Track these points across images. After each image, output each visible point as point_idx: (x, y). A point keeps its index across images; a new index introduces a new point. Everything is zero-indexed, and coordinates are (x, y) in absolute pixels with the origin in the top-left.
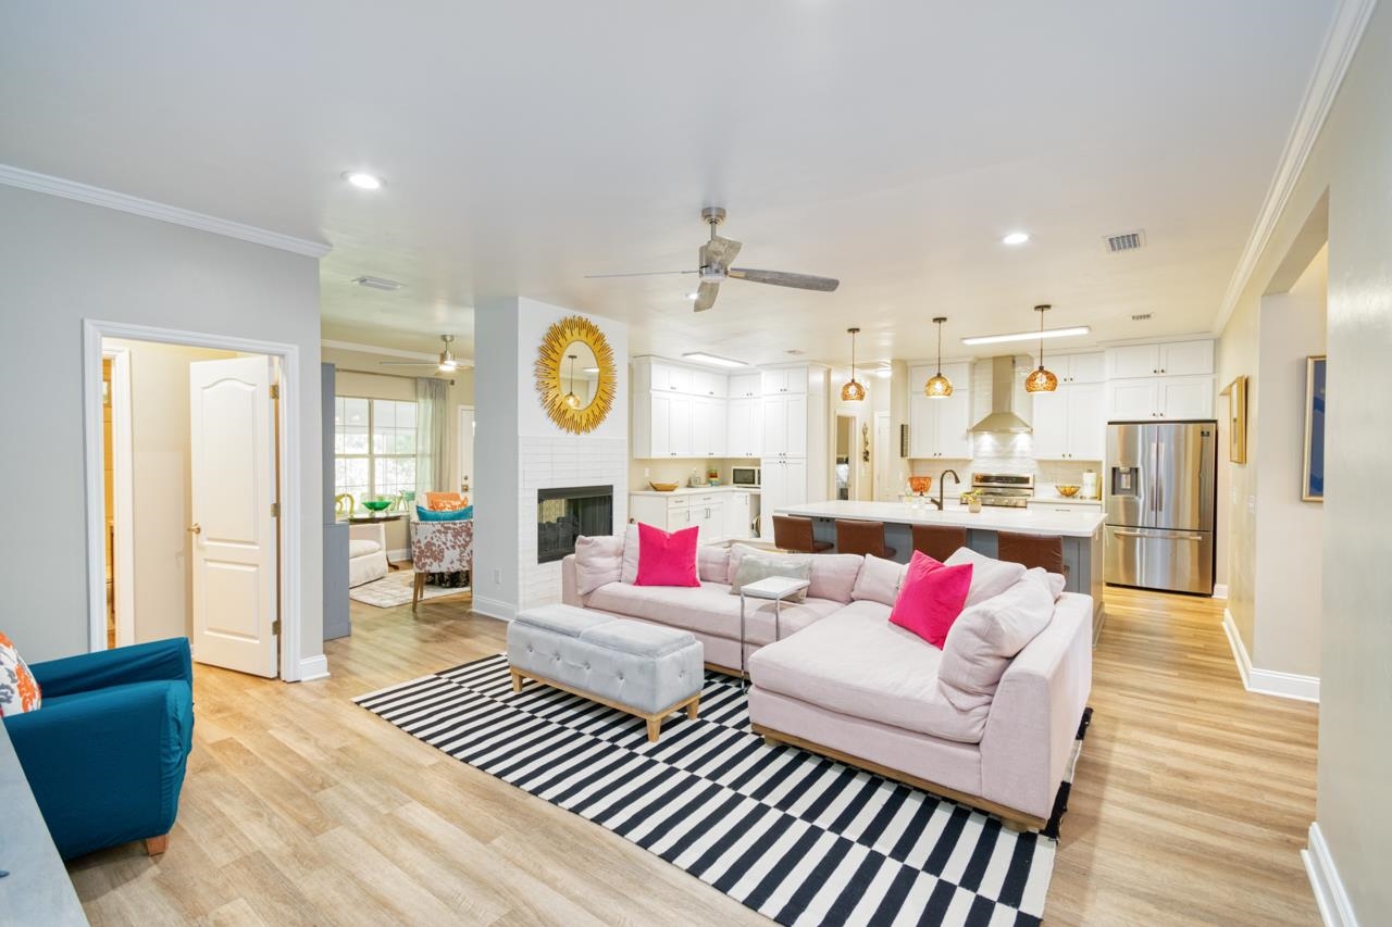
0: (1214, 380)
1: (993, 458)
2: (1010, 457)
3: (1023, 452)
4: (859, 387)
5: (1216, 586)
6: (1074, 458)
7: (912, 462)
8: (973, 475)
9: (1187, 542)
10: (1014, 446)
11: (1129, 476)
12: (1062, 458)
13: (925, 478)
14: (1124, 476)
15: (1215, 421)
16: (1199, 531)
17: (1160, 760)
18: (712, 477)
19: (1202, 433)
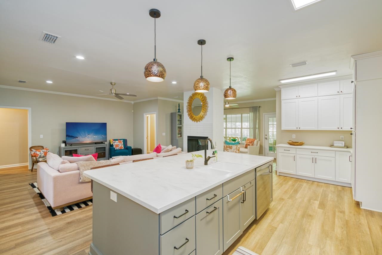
17: (24, 214)
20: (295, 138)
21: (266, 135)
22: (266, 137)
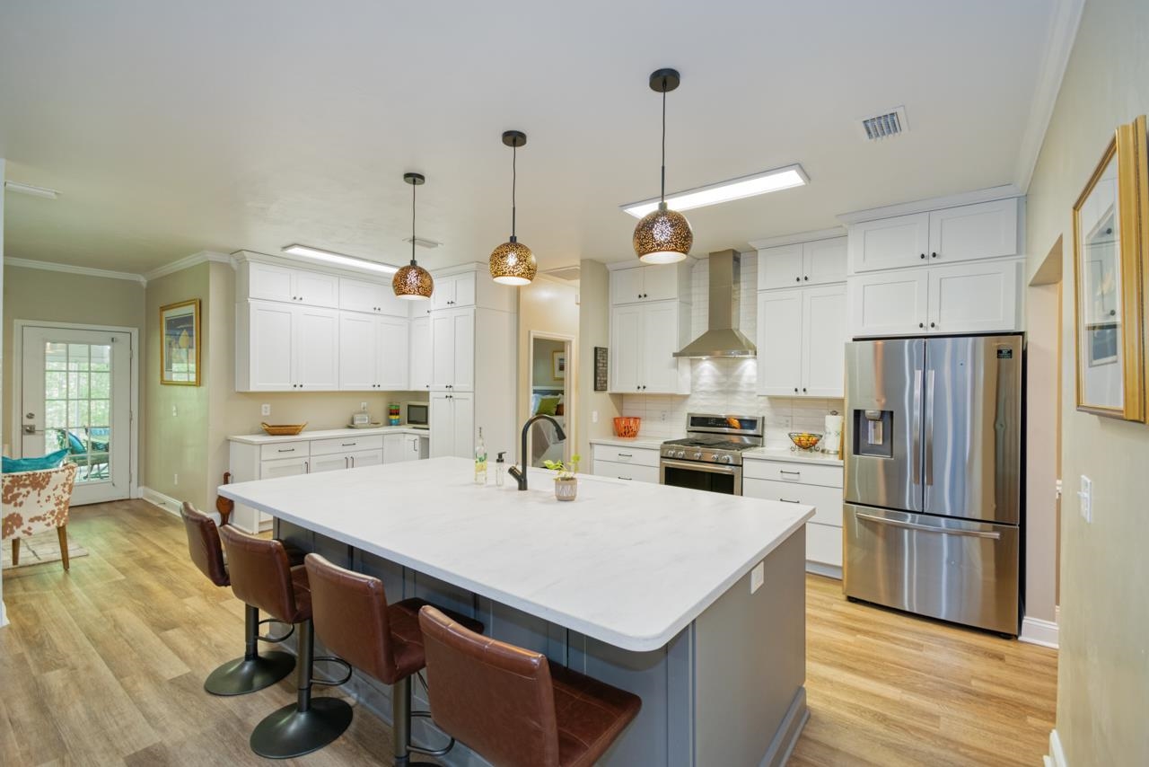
0: (1019, 266)
1: (715, 393)
4: (421, 272)
5: (1027, 620)
6: (810, 394)
7: (620, 398)
8: (689, 414)
9: (977, 540)
10: (740, 377)
11: (880, 424)
12: (794, 394)
13: (636, 419)
14: (871, 424)
15: (1022, 334)
16: (997, 523)
18: (391, 414)
19: (1000, 352)
20: (268, 414)
21: (31, 416)
22: (27, 422)
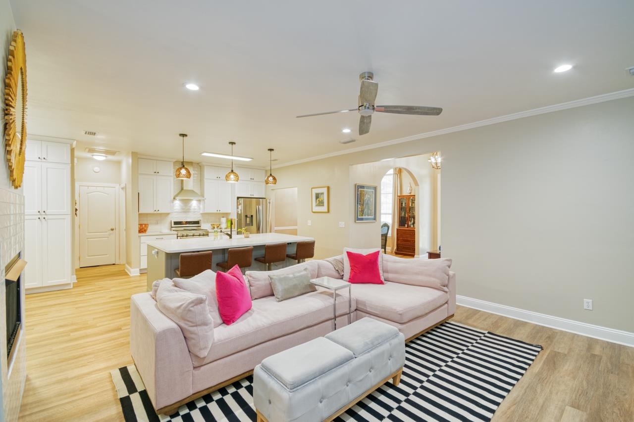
1: (180, 212)
2: (189, 212)
3: (195, 209)
7: (142, 215)
10: (190, 207)
12: (217, 212)
13: (145, 225)
14: (248, 218)
15: (266, 198)
